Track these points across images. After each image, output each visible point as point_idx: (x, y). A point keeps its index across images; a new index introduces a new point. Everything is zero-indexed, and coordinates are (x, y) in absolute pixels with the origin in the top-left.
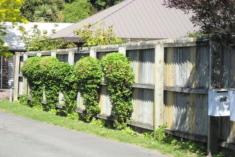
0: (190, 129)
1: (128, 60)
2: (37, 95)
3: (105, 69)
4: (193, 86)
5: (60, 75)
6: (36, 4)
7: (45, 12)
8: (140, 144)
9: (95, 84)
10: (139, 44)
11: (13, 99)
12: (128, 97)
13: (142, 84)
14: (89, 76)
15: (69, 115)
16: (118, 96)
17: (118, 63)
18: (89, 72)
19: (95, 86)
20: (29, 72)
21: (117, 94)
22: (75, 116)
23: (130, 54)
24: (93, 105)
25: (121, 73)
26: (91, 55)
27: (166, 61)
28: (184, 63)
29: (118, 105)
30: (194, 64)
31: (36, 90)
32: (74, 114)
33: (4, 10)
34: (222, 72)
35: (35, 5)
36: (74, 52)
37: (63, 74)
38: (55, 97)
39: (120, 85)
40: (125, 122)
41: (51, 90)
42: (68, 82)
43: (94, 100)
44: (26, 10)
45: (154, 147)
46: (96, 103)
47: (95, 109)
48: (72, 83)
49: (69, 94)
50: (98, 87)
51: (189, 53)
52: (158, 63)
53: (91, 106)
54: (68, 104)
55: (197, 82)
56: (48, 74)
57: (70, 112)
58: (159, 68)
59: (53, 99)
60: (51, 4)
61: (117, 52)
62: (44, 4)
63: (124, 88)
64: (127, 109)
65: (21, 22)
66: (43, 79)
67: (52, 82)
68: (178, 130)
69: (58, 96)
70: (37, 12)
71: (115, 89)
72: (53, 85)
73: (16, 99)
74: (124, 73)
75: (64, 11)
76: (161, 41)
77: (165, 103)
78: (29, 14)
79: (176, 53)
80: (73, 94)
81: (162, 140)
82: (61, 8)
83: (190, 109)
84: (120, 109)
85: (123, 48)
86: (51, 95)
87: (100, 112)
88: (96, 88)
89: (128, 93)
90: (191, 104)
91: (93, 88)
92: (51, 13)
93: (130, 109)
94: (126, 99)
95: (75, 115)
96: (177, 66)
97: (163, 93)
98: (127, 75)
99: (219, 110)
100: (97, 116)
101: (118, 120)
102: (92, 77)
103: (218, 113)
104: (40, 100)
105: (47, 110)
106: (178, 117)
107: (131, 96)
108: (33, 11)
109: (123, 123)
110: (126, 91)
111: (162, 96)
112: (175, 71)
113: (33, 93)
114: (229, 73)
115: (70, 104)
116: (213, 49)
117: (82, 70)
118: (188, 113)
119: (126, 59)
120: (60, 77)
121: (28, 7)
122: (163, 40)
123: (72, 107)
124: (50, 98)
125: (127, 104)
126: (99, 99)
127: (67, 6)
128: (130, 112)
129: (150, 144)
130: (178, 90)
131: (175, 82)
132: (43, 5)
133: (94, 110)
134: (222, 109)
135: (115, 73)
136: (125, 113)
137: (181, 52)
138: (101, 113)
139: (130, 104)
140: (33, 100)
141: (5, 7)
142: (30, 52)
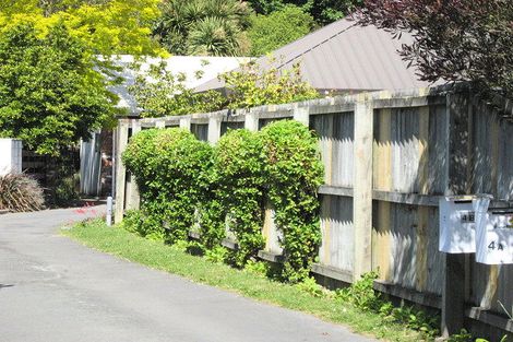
0: (418, 280)
1: (313, 136)
2: (156, 211)
3: (262, 155)
4: (424, 191)
5: (189, 167)
6: (192, 17)
7: (209, 34)
8: (318, 313)
9: (254, 186)
10: (332, 100)
11: (113, 218)
12: (312, 214)
13: (335, 187)
14: (240, 170)
15: (208, 251)
16: (290, 212)
17: (289, 142)
18: (239, 162)
19: (253, 191)
20: (138, 161)
21: (288, 208)
22: (218, 256)
23: (317, 123)
24: (249, 230)
25: (295, 164)
26: (247, 125)
27: (377, 136)
28: (408, 141)
29: (291, 230)
30: (426, 143)
31: (152, 199)
32: (219, 250)
33: (117, 31)
34: (472, 161)
35: (190, 19)
36: (220, 120)
37: (195, 167)
38: (187, 216)
39: (294, 188)
40: (305, 268)
41: (179, 199)
42: (207, 182)
43: (252, 220)
44: (171, 29)
45: (344, 319)
46: (255, 226)
47: (255, 240)
48: (215, 186)
49: (208, 208)
50: (260, 194)
51: (418, 120)
52: (361, 141)
53: (246, 234)
54: (207, 229)
55: (430, 181)
56: (171, 166)
57: (209, 246)
58: (362, 152)
59: (181, 218)
60: (224, 16)
61: (291, 118)
62: (210, 16)
63: (302, 194)
64: (309, 240)
65: (153, 55)
66: (161, 176)
67: (179, 183)
68: (397, 284)
69: (193, 212)
70: (194, 34)
71: (284, 197)
72: (182, 189)
73: (119, 219)
74: (302, 164)
75: (253, 32)
76: (370, 96)
77: (376, 225)
78: (176, 37)
79: (395, 121)
80: (216, 209)
81: (364, 305)
82: (245, 26)
83: (418, 239)
84: (294, 240)
85: (302, 110)
86: (177, 209)
87: (263, 245)
88: (257, 195)
89: (311, 204)
90: (420, 228)
91: (250, 195)
92: (223, 36)
93: (316, 239)
94: (307, 217)
95: (220, 252)
96: (397, 148)
97: (370, 204)
98: (307, 167)
99: (460, 241)
100: (259, 256)
101: (291, 263)
102: (246, 173)
103: (459, 247)
104: (161, 222)
105: (170, 242)
106: (398, 255)
107: (318, 211)
108: (184, 32)
109: (302, 269)
110: (306, 202)
111: (370, 211)
112: (392, 159)
113: (147, 205)
114: (486, 162)
115: (212, 230)
116: (452, 112)
117: (225, 158)
118: (415, 248)
119: (308, 133)
120: (189, 172)
121: (174, 23)
122: (373, 93)
123: (215, 236)
124: (176, 218)
125: (308, 230)
126: (263, 218)
127: (258, 20)
128: (316, 246)
129: (339, 312)
130: (397, 199)
131: (393, 181)
132: (207, 19)
133: (251, 242)
134: (466, 237)
135: (282, 164)
136: (306, 248)
137: (403, 117)
138: (267, 249)
139: (315, 229)
140: (147, 220)
141: (119, 24)
142: (147, 120)
